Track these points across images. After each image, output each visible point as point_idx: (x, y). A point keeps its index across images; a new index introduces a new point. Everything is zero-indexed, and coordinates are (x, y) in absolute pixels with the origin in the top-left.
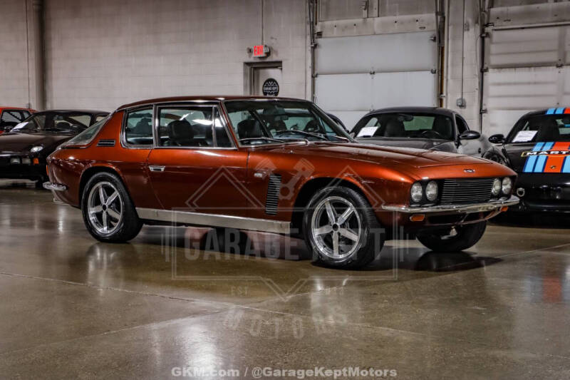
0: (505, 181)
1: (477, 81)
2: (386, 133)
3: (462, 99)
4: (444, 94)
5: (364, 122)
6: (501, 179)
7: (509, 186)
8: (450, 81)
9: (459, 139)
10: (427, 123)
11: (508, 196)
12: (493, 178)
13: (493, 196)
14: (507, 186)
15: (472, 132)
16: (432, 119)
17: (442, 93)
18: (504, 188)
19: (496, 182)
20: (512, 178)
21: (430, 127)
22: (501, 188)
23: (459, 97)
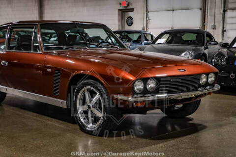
0: (210, 76)
1: (222, 16)
2: (173, 42)
3: (214, 25)
4: (206, 23)
5: (160, 36)
6: (207, 75)
7: (213, 79)
8: (209, 17)
9: (207, 45)
10: (193, 37)
11: (213, 85)
12: (201, 74)
13: (201, 86)
14: (212, 79)
15: (215, 41)
16: (196, 35)
17: (205, 22)
18: (210, 80)
19: (204, 76)
20: (216, 74)
21: (195, 39)
22: (207, 80)
23: (213, 24)
